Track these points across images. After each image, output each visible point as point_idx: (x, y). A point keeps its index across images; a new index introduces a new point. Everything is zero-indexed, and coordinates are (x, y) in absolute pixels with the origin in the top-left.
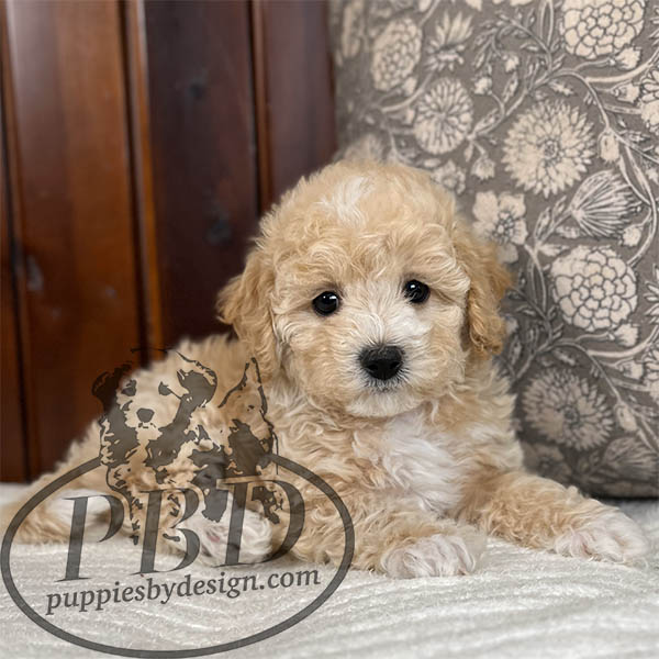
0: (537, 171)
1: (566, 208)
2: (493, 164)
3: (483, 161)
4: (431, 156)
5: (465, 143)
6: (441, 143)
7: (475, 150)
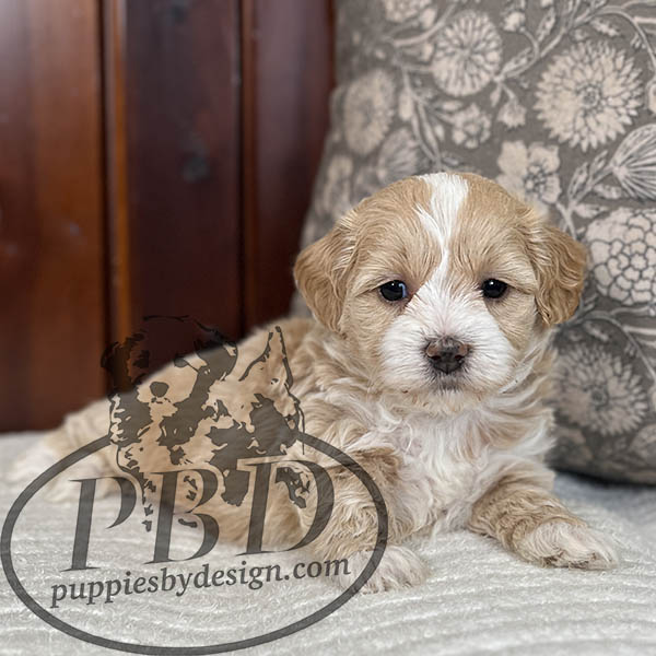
0: (574, 121)
1: (606, 164)
2: (524, 110)
3: (512, 106)
4: (451, 98)
5: (492, 85)
6: (463, 84)
7: (503, 94)
